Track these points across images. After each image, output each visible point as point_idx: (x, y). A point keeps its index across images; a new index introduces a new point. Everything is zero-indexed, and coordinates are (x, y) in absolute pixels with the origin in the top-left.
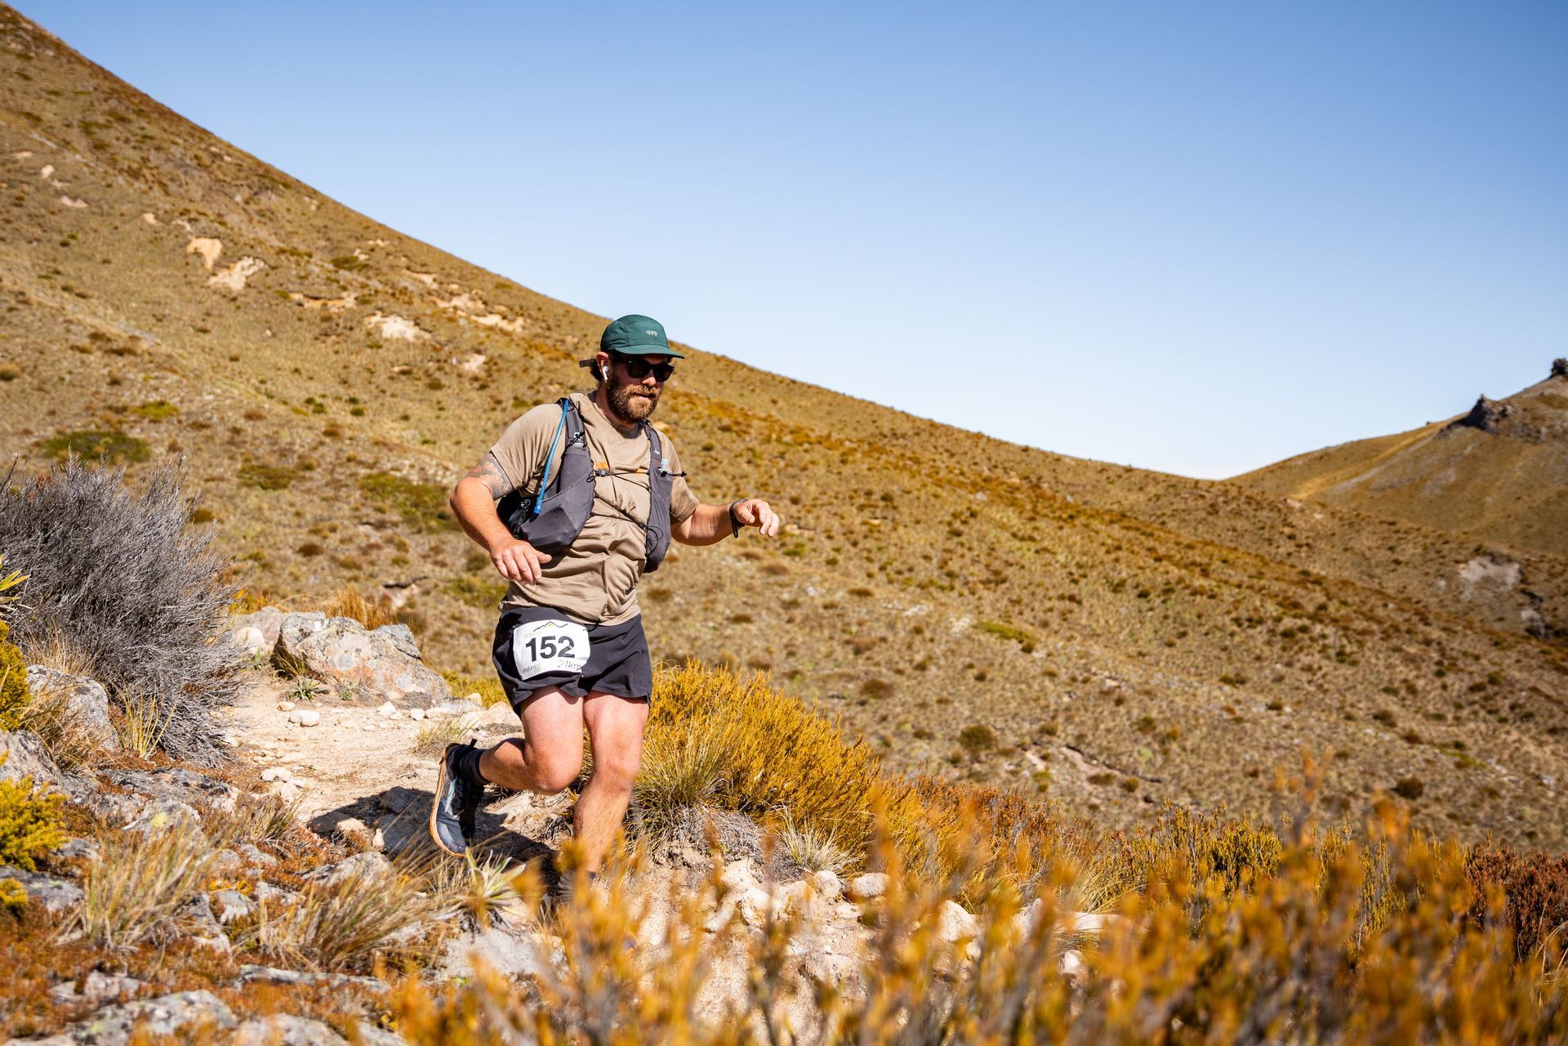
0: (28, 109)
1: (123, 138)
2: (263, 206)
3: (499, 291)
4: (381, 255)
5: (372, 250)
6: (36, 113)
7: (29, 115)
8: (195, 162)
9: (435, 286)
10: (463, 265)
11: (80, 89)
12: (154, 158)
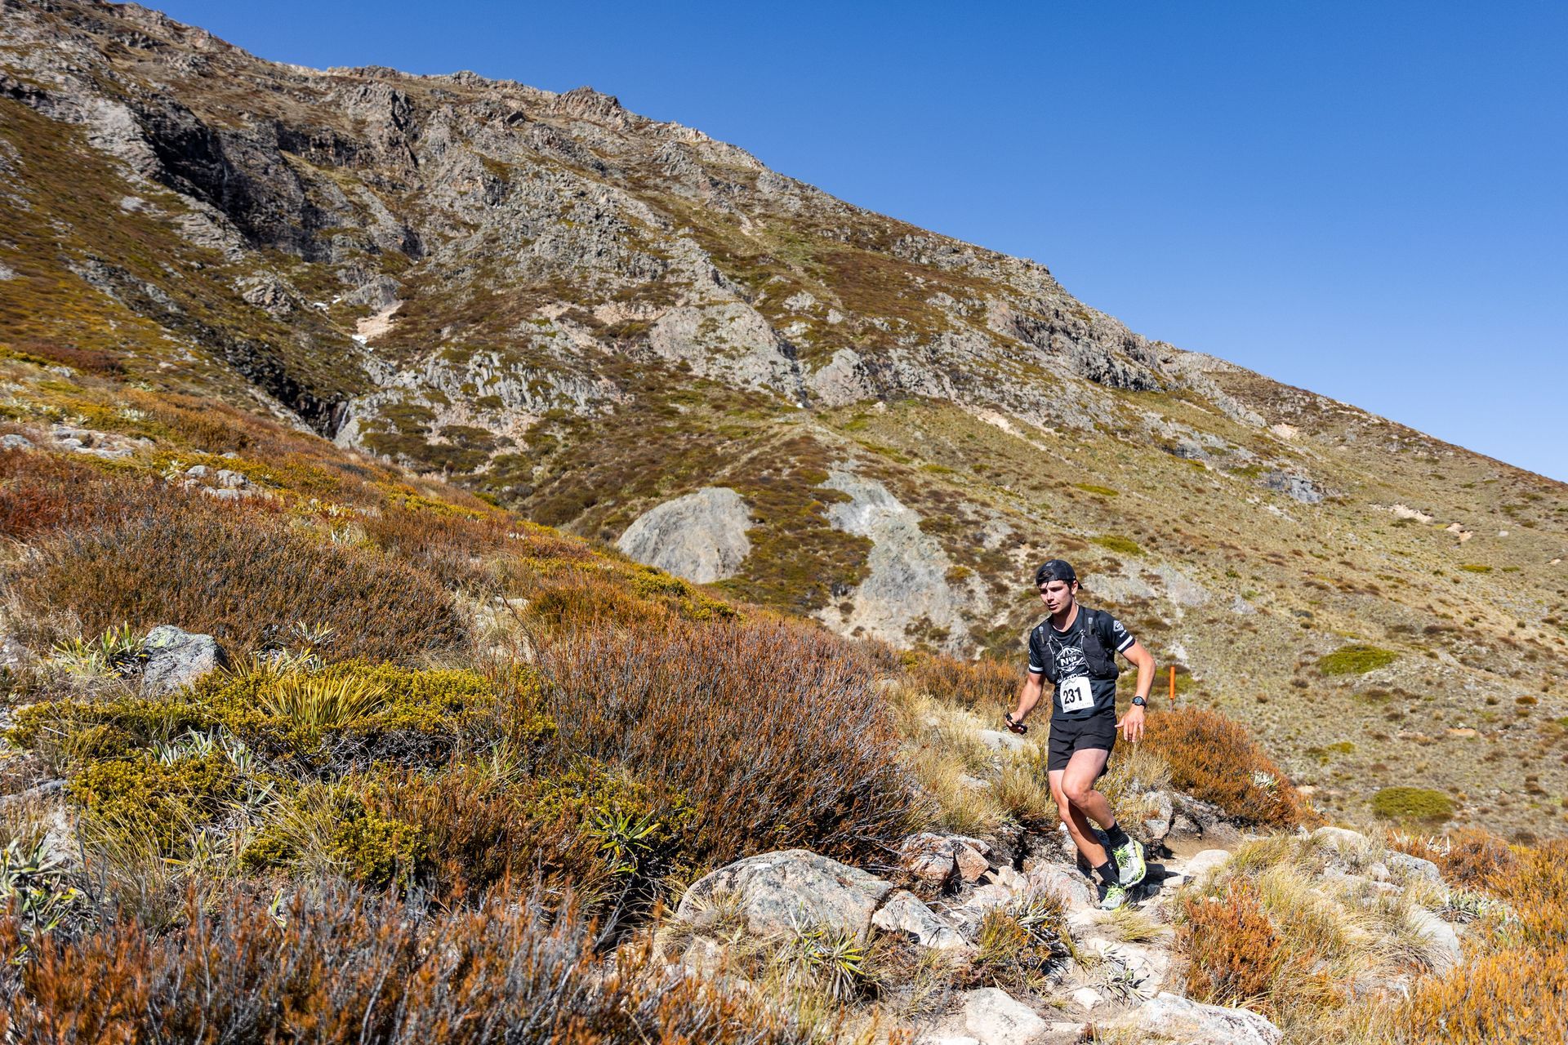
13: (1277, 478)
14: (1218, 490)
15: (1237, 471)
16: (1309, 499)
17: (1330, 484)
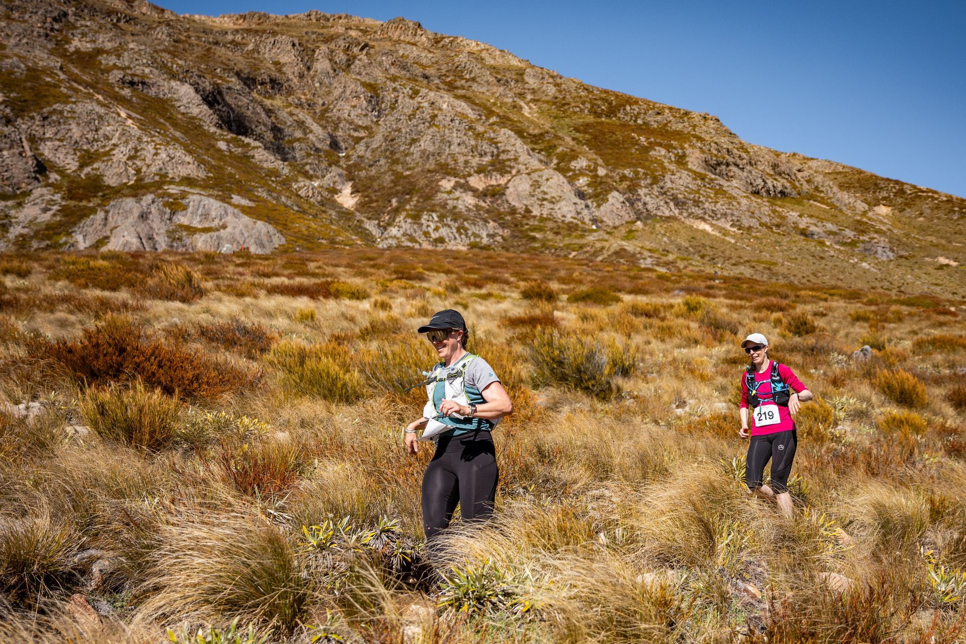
13: (868, 246)
14: (833, 256)
15: (844, 244)
16: (888, 257)
17: (901, 247)
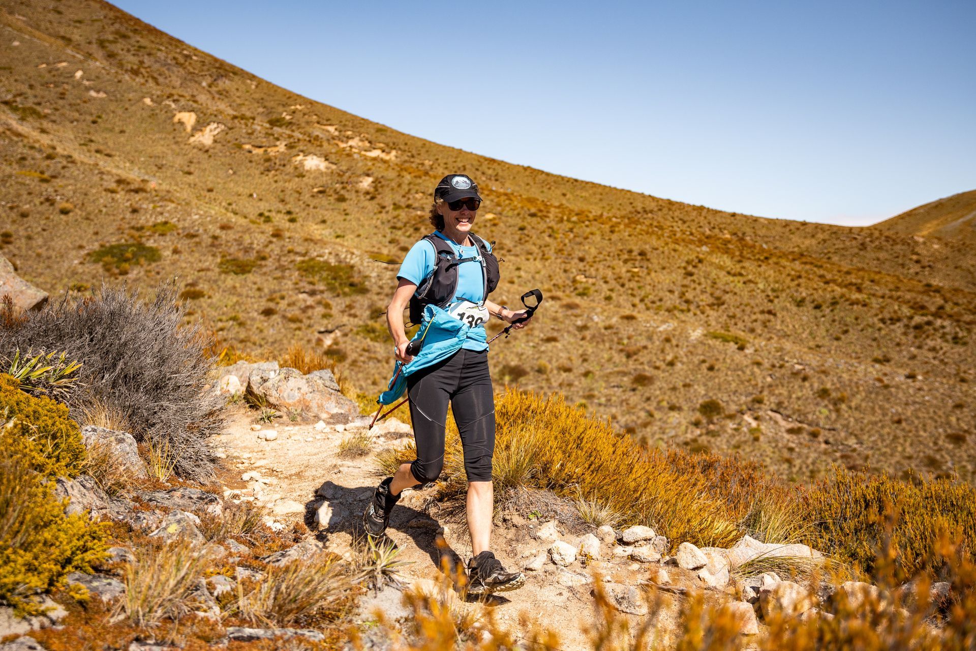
0: (62, 34)
1: (125, 48)
2: (220, 88)
3: (378, 134)
4: (298, 115)
5: (294, 112)
6: (68, 36)
7: (63, 38)
8: (174, 62)
9: (337, 133)
10: (354, 118)
11: (95, 18)
12: (147, 61)
